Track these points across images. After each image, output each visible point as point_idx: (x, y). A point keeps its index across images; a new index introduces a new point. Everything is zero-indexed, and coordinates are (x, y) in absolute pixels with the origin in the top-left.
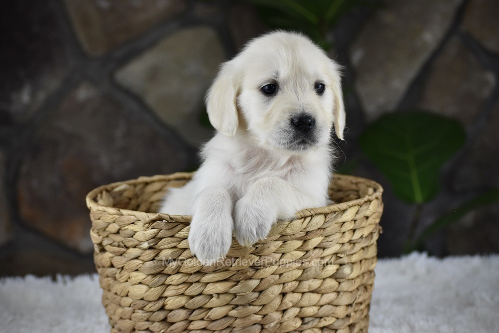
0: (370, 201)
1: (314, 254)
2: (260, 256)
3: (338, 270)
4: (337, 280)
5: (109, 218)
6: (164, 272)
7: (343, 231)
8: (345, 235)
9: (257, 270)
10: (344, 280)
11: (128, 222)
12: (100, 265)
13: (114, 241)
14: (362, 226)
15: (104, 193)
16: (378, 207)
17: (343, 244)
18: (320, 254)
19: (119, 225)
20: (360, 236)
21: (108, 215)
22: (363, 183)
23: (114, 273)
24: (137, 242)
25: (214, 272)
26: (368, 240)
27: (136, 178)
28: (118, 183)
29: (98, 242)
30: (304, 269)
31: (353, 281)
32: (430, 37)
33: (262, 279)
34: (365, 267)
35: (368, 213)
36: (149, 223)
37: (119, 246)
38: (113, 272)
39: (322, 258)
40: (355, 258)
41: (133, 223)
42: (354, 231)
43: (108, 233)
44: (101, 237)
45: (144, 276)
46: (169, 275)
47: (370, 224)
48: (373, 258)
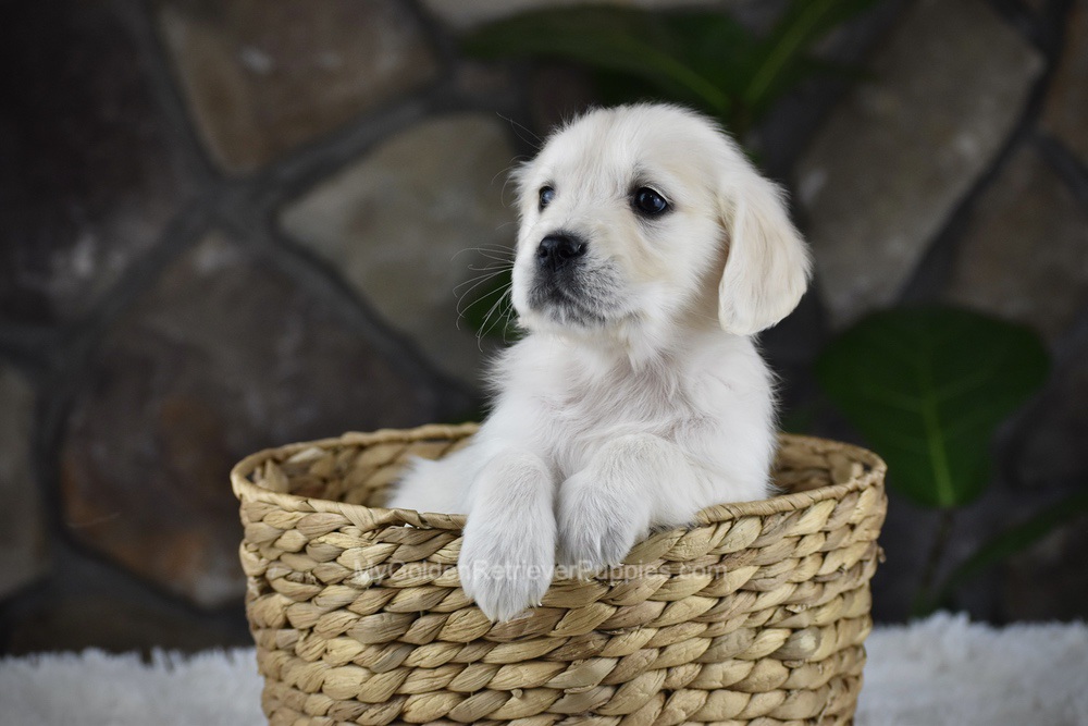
0: (858, 491)
1: (737, 604)
2: (619, 607)
3: (787, 641)
4: (786, 663)
5: (283, 519)
6: (404, 639)
7: (800, 555)
8: (803, 563)
9: (611, 637)
10: (801, 663)
11: (326, 528)
12: (261, 624)
13: (294, 570)
14: (841, 545)
15: (270, 465)
16: (876, 504)
17: (799, 584)
18: (749, 605)
19: (306, 535)
20: (836, 567)
21: (281, 512)
22: (840, 452)
23: (292, 640)
24: (346, 572)
25: (516, 640)
26: (854, 576)
27: (338, 433)
28: (300, 445)
29: (257, 571)
30: (714, 638)
31: (820, 667)
32: (973, 146)
33: (621, 658)
34: (845, 636)
35: (854, 517)
36: (374, 531)
37: (304, 581)
38: (289, 637)
39: (753, 614)
40: (824, 616)
41: (337, 530)
42: (824, 555)
43: (279, 552)
44: (263, 560)
45: (360, 648)
46: (416, 646)
47: (858, 542)
48: (862, 617)
